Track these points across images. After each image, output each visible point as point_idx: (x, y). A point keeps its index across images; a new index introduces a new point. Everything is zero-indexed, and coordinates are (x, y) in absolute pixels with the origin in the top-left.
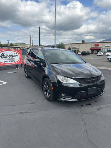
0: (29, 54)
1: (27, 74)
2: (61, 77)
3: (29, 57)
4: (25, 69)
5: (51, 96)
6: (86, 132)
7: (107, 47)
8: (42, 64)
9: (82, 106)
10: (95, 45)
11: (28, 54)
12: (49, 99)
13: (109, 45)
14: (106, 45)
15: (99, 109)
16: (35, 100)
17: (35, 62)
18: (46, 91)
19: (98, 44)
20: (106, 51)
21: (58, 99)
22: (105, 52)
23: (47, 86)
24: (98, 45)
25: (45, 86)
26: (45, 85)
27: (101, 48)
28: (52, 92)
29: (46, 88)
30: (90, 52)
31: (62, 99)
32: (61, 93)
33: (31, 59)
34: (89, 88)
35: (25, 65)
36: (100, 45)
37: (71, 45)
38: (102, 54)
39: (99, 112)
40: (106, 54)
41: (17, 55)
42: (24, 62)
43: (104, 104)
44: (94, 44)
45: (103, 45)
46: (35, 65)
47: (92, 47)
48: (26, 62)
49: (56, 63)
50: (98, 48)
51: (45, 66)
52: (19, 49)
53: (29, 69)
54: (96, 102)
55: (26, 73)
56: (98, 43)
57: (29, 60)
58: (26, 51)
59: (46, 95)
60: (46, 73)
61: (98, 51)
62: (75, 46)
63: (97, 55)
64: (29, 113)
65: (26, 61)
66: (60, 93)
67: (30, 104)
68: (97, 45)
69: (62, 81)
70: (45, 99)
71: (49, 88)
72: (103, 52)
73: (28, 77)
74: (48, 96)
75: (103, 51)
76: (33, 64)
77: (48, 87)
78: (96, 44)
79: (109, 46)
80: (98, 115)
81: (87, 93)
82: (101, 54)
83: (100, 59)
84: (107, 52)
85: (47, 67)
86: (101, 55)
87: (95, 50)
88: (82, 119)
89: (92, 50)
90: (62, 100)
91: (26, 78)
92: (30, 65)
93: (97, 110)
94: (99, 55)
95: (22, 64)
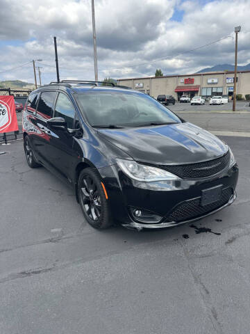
0: (33, 105)
1: (32, 157)
2: (131, 166)
3: (34, 113)
4: (25, 145)
5: (102, 216)
6: (215, 317)
7: (212, 86)
8: (70, 130)
9: (186, 236)
10: (186, 80)
11: (31, 106)
12: (97, 225)
13: (215, 81)
14: (210, 81)
15: (230, 242)
16: (60, 230)
17: (50, 125)
18: (88, 202)
19: (191, 78)
20: (210, 94)
21: (124, 225)
22: (207, 96)
23: (91, 191)
24: (192, 81)
25: (83, 189)
26: (84, 186)
27: (198, 87)
28: (105, 206)
29: (87, 195)
30: (176, 97)
31: (137, 225)
32: (131, 209)
33: (40, 117)
34: (203, 191)
35: (25, 134)
36: (197, 81)
37: (131, 81)
38: (200, 100)
39: (232, 250)
40: (211, 101)
41: (2, 109)
42: (21, 127)
43: (239, 226)
44: (182, 80)
45: (202, 82)
46: (53, 134)
47: (180, 85)
48: (28, 127)
49: (112, 127)
50: (191, 87)
51: (80, 136)
52: (8, 94)
53: (37, 145)
54: (218, 220)
55: (28, 154)
56: (192, 75)
57: (35, 121)
58: (25, 97)
59: (89, 212)
60: (87, 155)
61: (193, 94)
62: (141, 85)
63: (192, 104)
64: (46, 271)
65: (26, 125)
66: (128, 208)
67: (46, 242)
68: (189, 80)
69: (131, 176)
70: (88, 224)
71: (95, 196)
72: (203, 96)
73: (35, 165)
74: (95, 217)
75: (204, 94)
76: (47, 130)
77: (94, 191)
78: (187, 78)
79: (217, 83)
80: (231, 260)
81: (200, 202)
82: (199, 102)
83: (199, 112)
84: (211, 97)
85: (86, 136)
86: (200, 104)
87: (185, 92)
88: (195, 278)
89: (180, 94)
90: (135, 228)
91: (30, 169)
92: (39, 132)
93: (226, 243)
94: (196, 104)
95: (18, 131)
